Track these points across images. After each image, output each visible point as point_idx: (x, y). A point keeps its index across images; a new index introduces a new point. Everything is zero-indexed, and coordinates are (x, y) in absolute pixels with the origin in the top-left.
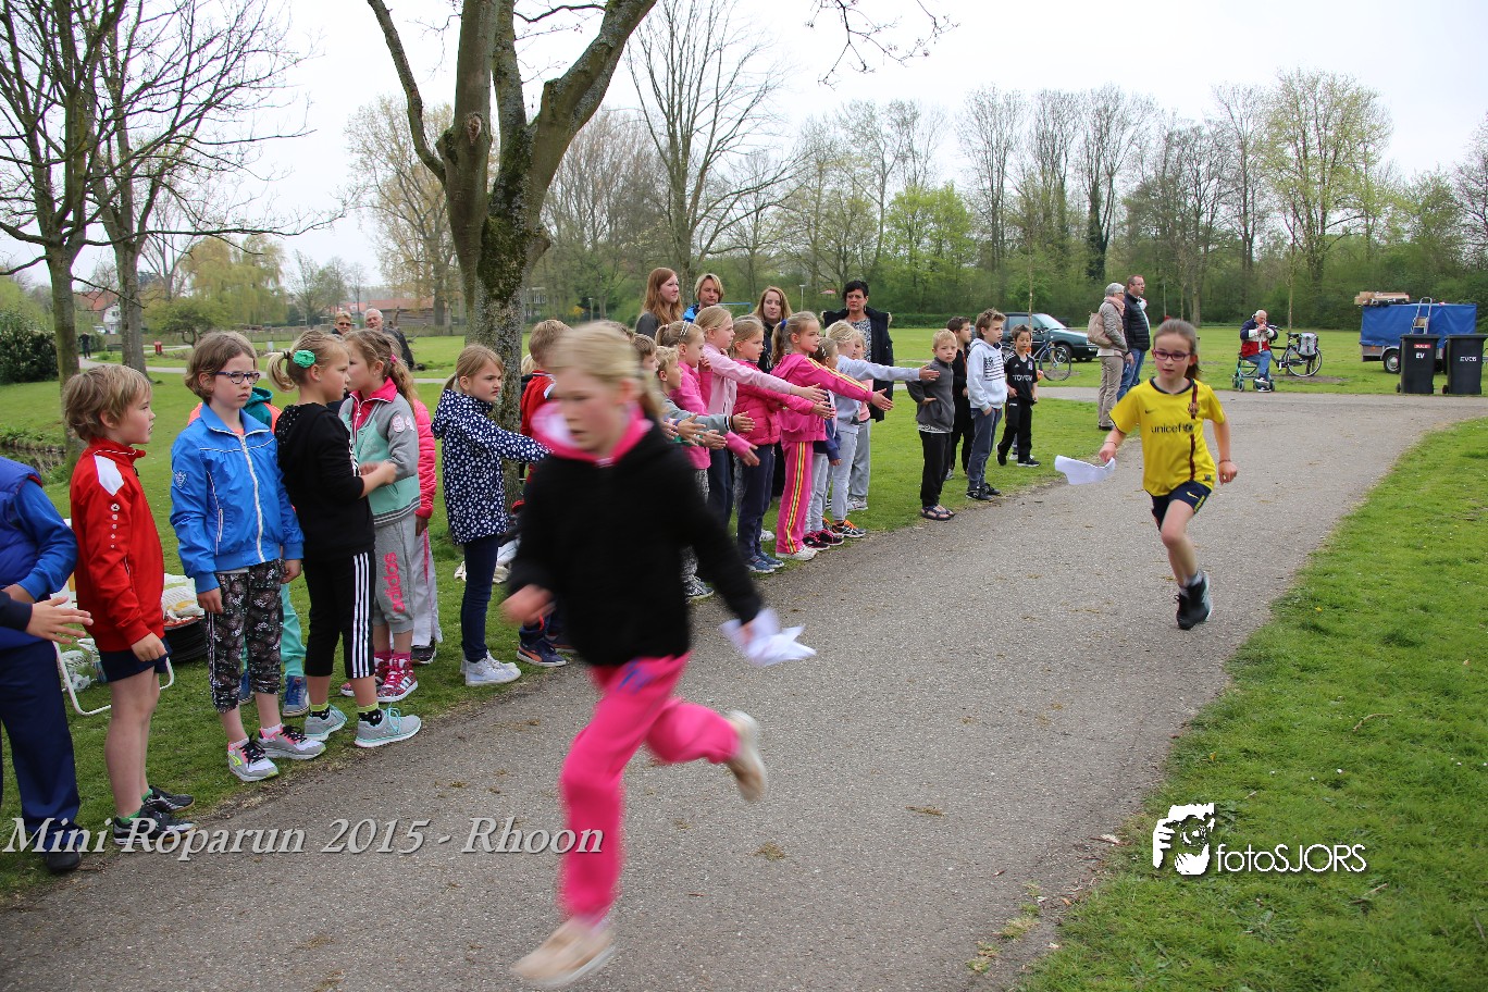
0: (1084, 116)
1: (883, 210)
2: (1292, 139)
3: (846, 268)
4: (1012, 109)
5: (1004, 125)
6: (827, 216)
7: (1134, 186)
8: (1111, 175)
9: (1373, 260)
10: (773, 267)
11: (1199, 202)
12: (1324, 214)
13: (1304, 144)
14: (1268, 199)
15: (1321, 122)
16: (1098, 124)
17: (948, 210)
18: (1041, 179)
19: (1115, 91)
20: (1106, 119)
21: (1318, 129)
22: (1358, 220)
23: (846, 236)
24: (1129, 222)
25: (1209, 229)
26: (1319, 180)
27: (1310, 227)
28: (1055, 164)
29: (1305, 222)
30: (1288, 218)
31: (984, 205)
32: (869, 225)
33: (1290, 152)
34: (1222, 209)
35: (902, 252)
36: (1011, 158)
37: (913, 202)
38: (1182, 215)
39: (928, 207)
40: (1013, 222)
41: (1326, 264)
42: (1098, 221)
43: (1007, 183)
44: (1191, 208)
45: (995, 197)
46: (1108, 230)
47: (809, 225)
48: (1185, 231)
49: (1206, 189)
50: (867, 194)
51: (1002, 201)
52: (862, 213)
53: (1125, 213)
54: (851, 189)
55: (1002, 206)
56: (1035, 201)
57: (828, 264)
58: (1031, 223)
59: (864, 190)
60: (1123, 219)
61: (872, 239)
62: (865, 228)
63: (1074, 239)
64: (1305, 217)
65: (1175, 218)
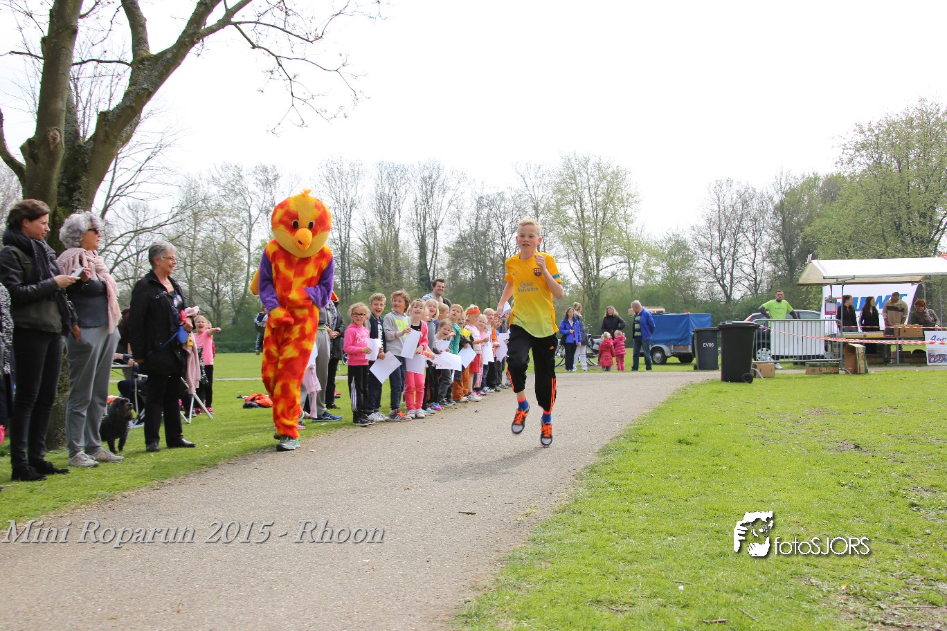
0: (413, 182)
1: (249, 254)
2: (572, 203)
3: (218, 301)
4: (356, 175)
5: (349, 187)
7: (454, 237)
8: (435, 229)
11: (505, 250)
12: (598, 260)
13: (581, 206)
14: (556, 248)
15: (592, 191)
16: (424, 189)
18: (380, 231)
19: (437, 163)
20: (430, 186)
21: (590, 196)
22: (623, 265)
23: (218, 275)
24: (450, 266)
26: (593, 235)
27: (587, 272)
28: (391, 220)
29: (585, 266)
30: (571, 263)
32: (238, 266)
33: (571, 213)
36: (355, 213)
38: (492, 260)
40: (358, 266)
41: (601, 298)
42: (426, 265)
43: (352, 234)
44: (498, 255)
45: (343, 245)
46: (434, 273)
47: (186, 265)
48: (494, 272)
49: (510, 240)
50: (236, 240)
51: (349, 249)
52: (232, 256)
53: (447, 258)
54: (223, 235)
55: (349, 252)
56: (375, 249)
57: (203, 298)
58: (372, 267)
59: (234, 237)
60: (445, 264)
61: (241, 278)
62: (235, 269)
63: (407, 279)
64: (584, 262)
65: (486, 263)
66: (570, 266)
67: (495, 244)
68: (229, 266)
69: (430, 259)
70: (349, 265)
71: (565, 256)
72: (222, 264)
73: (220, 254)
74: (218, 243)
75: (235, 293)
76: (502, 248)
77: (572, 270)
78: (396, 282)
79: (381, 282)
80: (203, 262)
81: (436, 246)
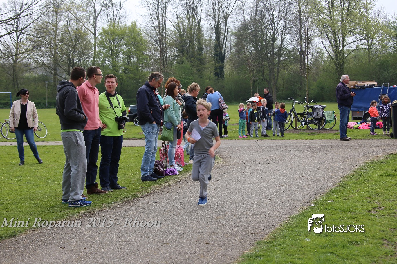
1: (96, 38)
6: (61, 40)
7: (238, 24)
8: (226, 19)
9: (371, 63)
10: (29, 70)
11: (274, 32)
12: (343, 39)
14: (315, 31)
17: (134, 38)
18: (187, 20)
22: (363, 41)
23: (73, 52)
24: (237, 44)
25: (280, 48)
26: (340, 20)
27: (335, 47)
28: (195, 12)
29: (333, 43)
30: (324, 41)
31: (155, 35)
32: (87, 46)
34: (288, 37)
35: (107, 62)
36: (169, 8)
37: (113, 33)
38: (265, 41)
39: (122, 36)
40: (171, 46)
41: (345, 66)
42: (219, 44)
44: (270, 37)
45: (161, 31)
46: (225, 50)
47: (51, 46)
48: (267, 49)
49: (277, 26)
50: (86, 28)
51: (165, 33)
52: (83, 39)
53: (234, 40)
54: (76, 24)
55: (165, 36)
56: (184, 33)
57: (63, 69)
58: (182, 46)
59: (84, 25)
60: (233, 43)
61: (89, 55)
62: (85, 48)
63: (206, 55)
64: (333, 40)
65: (262, 42)
66: (323, 43)
67: (267, 29)
68: (81, 46)
69: (223, 40)
70: (166, 45)
71: (319, 36)
72: (75, 45)
73: (74, 38)
74: (72, 30)
75: (85, 65)
76: (272, 32)
77: (324, 46)
78: (198, 57)
79: (188, 57)
80: (62, 44)
81: (226, 30)
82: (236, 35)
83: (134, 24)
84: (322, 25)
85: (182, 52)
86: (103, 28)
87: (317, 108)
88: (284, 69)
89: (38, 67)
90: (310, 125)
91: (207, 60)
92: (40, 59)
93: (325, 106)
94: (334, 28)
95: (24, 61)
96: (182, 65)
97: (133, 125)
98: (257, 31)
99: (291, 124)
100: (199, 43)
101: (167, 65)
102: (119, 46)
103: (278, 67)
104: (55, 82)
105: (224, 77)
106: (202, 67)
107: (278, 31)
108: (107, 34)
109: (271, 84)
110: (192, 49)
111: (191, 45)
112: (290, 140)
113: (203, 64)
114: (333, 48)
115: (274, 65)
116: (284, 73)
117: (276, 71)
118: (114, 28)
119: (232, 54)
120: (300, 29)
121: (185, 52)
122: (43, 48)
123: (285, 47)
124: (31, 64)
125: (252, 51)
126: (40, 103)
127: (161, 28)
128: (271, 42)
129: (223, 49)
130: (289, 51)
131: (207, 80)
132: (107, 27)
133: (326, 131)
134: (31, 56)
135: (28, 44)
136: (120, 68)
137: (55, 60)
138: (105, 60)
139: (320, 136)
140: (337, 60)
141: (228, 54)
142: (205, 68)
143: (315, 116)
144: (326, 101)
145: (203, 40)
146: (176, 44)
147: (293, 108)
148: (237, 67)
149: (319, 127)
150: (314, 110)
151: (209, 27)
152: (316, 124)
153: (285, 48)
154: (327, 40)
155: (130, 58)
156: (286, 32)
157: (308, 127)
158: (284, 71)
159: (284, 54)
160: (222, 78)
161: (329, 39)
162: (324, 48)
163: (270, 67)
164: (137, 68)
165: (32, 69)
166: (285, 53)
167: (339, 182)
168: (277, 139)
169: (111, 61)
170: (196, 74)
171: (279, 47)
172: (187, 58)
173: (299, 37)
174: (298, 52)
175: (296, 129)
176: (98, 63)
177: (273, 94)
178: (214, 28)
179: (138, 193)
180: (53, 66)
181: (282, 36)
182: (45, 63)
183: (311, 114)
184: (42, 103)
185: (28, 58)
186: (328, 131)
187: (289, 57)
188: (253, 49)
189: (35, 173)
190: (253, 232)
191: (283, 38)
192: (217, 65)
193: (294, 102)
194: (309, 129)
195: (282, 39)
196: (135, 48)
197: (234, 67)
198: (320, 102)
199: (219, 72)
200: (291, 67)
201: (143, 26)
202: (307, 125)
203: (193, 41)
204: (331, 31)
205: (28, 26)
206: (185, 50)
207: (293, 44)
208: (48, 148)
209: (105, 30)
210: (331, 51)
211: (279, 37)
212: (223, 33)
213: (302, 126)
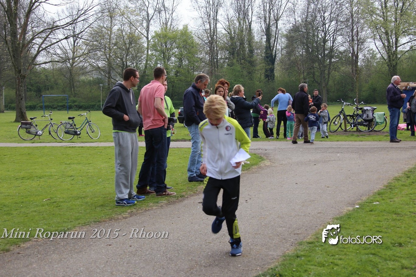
1: (148, 41)
6: (115, 44)
7: (289, 26)
8: (277, 20)
10: (85, 73)
11: (325, 34)
12: (397, 40)
14: (366, 32)
17: (185, 41)
18: (238, 23)
23: (127, 56)
24: (287, 47)
25: (332, 49)
26: (393, 20)
27: (388, 48)
28: (246, 14)
29: (386, 44)
30: (376, 42)
31: (206, 38)
32: (140, 50)
34: (340, 39)
36: (221, 11)
37: (165, 36)
38: (316, 42)
39: (174, 39)
40: (222, 49)
41: (398, 67)
42: (270, 47)
43: (219, 25)
44: (321, 39)
45: (212, 34)
46: (276, 52)
47: (105, 50)
48: (318, 51)
49: (329, 27)
50: (139, 31)
51: (216, 36)
52: (136, 43)
53: (285, 42)
54: (129, 28)
55: (216, 39)
56: (235, 36)
57: (117, 72)
58: (233, 49)
59: (137, 29)
60: (283, 45)
61: (142, 58)
62: (138, 51)
63: (257, 57)
64: (386, 41)
65: (313, 44)
66: (375, 45)
67: (319, 30)
68: (134, 49)
69: (273, 42)
70: (217, 48)
71: (371, 37)
72: (128, 48)
73: (127, 41)
74: (126, 34)
75: (138, 68)
76: (323, 33)
77: (377, 47)
78: (248, 59)
79: (238, 59)
80: (116, 47)
81: (277, 33)
82: (287, 37)
83: (186, 27)
84: (375, 26)
85: (233, 54)
86: (155, 32)
87: (367, 110)
88: (335, 71)
89: (93, 70)
90: (359, 127)
91: (257, 62)
92: (95, 63)
93: (375, 107)
94: (387, 29)
95: (81, 65)
96: (232, 67)
97: (183, 127)
98: (308, 33)
99: (340, 126)
100: (250, 45)
101: (217, 67)
102: (171, 49)
103: (329, 69)
104: (109, 84)
105: (274, 79)
106: (252, 69)
107: (329, 33)
108: (159, 37)
109: (322, 86)
110: (243, 52)
111: (241, 47)
112: (338, 142)
113: (253, 66)
114: (386, 49)
115: (325, 67)
116: (336, 75)
117: (327, 73)
118: (166, 31)
119: (283, 56)
120: (352, 30)
121: (236, 55)
122: (98, 52)
123: (336, 48)
124: (86, 68)
125: (302, 53)
126: (95, 105)
127: (212, 31)
128: (322, 44)
129: (274, 51)
130: (340, 53)
131: (258, 82)
132: (159, 30)
133: (376, 133)
134: (86, 60)
135: (84, 48)
136: (172, 70)
137: (110, 64)
138: (157, 64)
139: (370, 138)
140: (390, 61)
141: (279, 56)
142: (255, 70)
143: (365, 118)
144: (378, 103)
145: (253, 42)
146: (227, 47)
147: (343, 110)
148: (287, 69)
149: (369, 129)
150: (364, 111)
151: (260, 29)
152: (366, 126)
153: (337, 50)
154: (379, 41)
155: (182, 61)
156: (337, 33)
157: (357, 129)
158: (336, 73)
159: (335, 56)
160: (272, 80)
161: (382, 40)
162: (377, 49)
163: (321, 69)
164: (188, 71)
165: (88, 72)
166: (336, 54)
167: (386, 183)
168: (325, 141)
169: (163, 64)
170: (246, 76)
171: (330, 49)
172: (237, 61)
173: (351, 38)
174: (349, 53)
175: (346, 131)
176: (150, 66)
177: (324, 95)
178: (265, 30)
179: (184, 194)
180: (107, 69)
181: (333, 38)
182: (100, 66)
183: (361, 116)
184: (96, 106)
185: (84, 62)
186: (378, 133)
187: (341, 59)
188: (304, 51)
189: (87, 173)
190: (295, 232)
191: (335, 40)
192: (267, 67)
193: (343, 104)
194: (359, 131)
195: (333, 41)
196: (186, 51)
197: (284, 69)
198: (372, 104)
199: (269, 74)
200: (343, 68)
201: (194, 29)
202: (357, 127)
203: (244, 43)
204: (384, 32)
205: (84, 31)
206: (236, 53)
207: (345, 46)
208: (100, 148)
209: (157, 33)
210: (384, 52)
211: (330, 38)
212: (273, 35)
213: (351, 128)
